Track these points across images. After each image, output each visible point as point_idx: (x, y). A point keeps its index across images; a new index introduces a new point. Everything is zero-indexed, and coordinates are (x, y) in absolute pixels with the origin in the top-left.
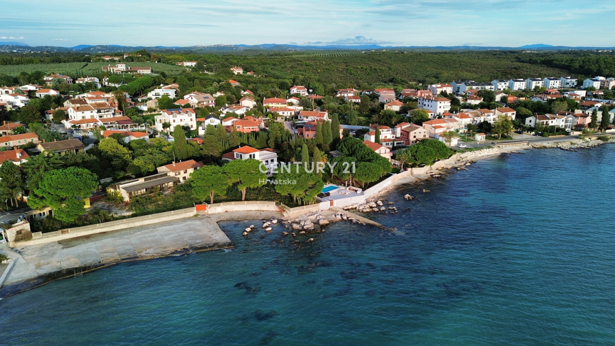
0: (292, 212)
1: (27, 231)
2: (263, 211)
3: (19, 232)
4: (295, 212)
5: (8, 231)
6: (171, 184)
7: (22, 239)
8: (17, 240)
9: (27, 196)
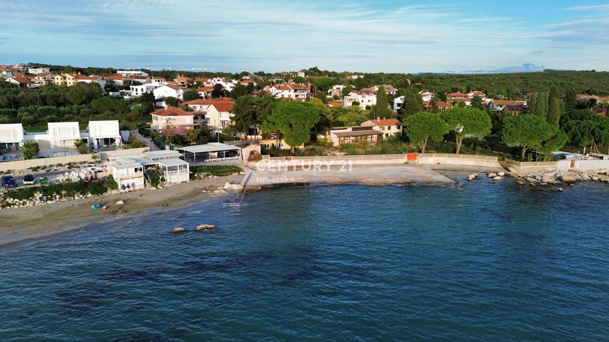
0: (522, 167)
1: (258, 153)
2: (482, 167)
3: (252, 153)
4: (525, 167)
5: (244, 150)
6: (375, 137)
7: (254, 160)
8: (250, 160)
9: (251, 135)
